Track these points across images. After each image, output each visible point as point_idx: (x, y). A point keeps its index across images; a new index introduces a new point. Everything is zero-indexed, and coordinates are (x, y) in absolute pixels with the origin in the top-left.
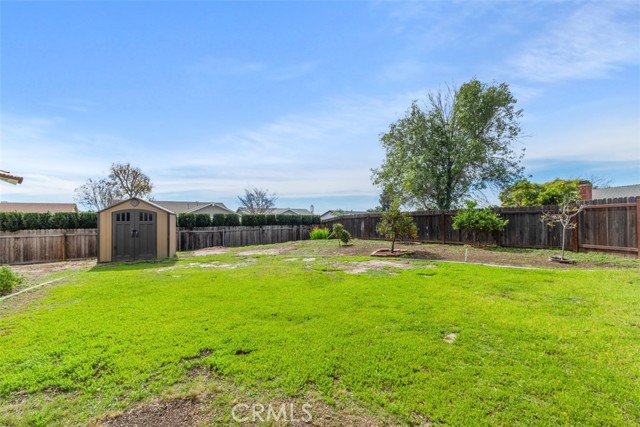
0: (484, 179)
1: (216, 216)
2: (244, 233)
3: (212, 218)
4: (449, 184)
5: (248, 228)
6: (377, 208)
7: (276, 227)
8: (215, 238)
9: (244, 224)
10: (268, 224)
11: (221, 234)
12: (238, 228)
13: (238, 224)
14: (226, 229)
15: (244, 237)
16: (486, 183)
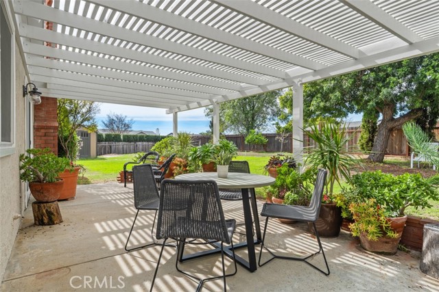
0: (274, 115)
1: (107, 135)
2: (125, 146)
3: (104, 136)
4: (253, 118)
5: (127, 143)
6: (208, 132)
7: (145, 143)
8: (107, 149)
9: (124, 141)
10: (139, 141)
11: (111, 147)
12: (121, 143)
13: (120, 141)
14: (113, 144)
15: (125, 149)
16: (274, 117)
